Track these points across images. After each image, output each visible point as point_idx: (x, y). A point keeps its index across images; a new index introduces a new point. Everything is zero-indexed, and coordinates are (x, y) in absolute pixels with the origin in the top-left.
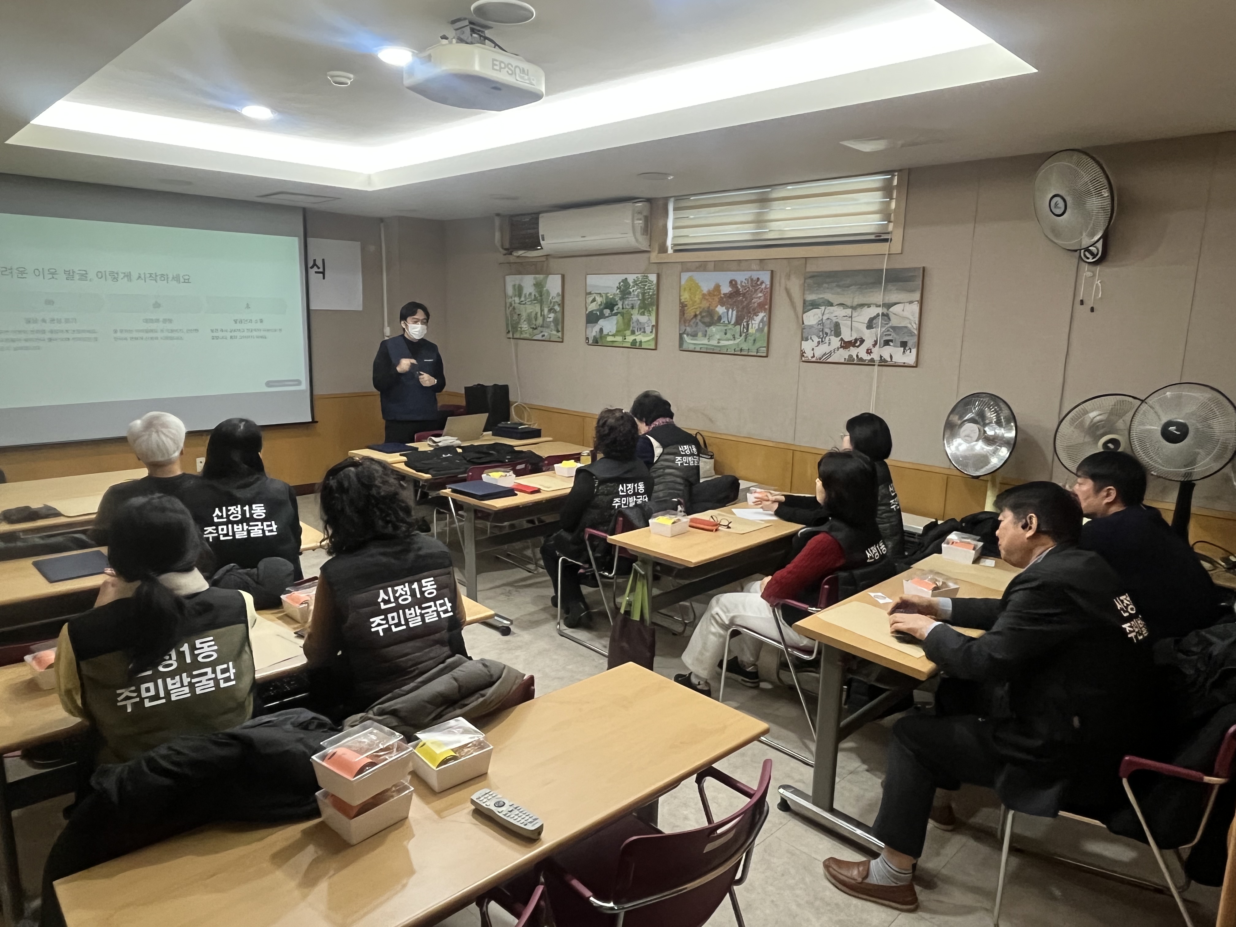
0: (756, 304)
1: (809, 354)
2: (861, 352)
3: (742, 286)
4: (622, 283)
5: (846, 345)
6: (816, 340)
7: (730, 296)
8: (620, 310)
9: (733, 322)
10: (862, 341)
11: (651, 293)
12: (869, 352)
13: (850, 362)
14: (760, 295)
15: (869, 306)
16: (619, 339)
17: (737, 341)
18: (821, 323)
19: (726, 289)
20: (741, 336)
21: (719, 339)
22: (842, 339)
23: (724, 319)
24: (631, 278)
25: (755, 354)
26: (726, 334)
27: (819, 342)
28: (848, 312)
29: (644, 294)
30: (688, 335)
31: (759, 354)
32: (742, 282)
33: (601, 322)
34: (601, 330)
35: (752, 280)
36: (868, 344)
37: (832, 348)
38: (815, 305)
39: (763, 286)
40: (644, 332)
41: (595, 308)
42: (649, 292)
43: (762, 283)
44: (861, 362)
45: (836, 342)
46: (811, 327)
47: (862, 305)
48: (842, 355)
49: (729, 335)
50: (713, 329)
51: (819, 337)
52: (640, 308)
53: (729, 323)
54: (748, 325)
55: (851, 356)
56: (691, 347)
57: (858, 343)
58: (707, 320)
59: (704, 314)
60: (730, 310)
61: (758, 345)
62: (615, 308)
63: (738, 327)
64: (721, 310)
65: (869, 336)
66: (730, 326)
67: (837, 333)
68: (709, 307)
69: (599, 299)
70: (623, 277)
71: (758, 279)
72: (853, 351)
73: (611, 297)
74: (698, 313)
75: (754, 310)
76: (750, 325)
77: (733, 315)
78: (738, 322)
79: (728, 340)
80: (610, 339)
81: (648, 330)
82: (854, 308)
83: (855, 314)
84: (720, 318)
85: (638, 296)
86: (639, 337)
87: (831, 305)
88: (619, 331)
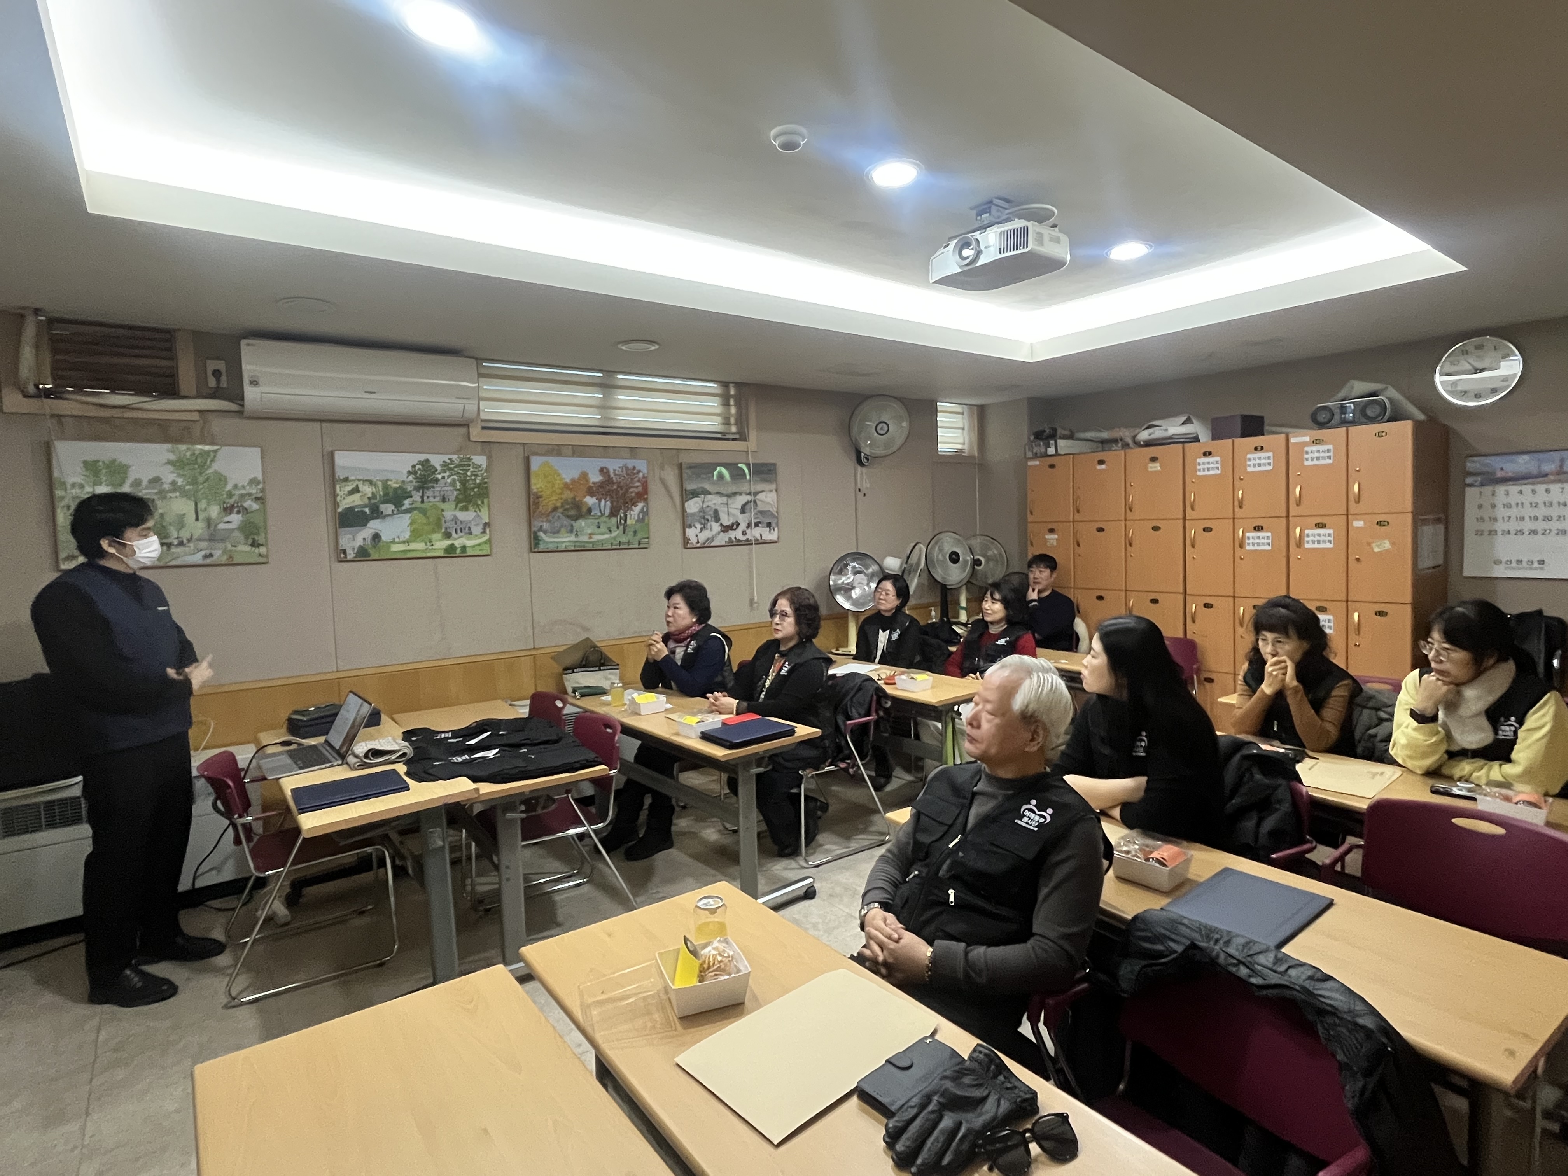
0: (633, 495)
1: (693, 540)
2: (738, 534)
3: (615, 475)
4: (417, 467)
5: (726, 529)
6: (699, 526)
7: (601, 485)
8: (418, 505)
9: (607, 514)
10: (738, 525)
11: (478, 481)
12: (744, 533)
13: (731, 544)
14: (638, 484)
15: (741, 494)
16: (418, 546)
17: (614, 534)
18: (702, 510)
19: (595, 478)
20: (618, 528)
21: (590, 534)
22: (721, 525)
23: (595, 512)
24: (437, 461)
25: (637, 546)
26: (599, 527)
27: (701, 529)
28: (725, 499)
29: (464, 483)
30: (545, 532)
31: (641, 546)
32: (615, 470)
33: (375, 525)
34: (376, 537)
35: (627, 468)
36: (743, 526)
37: (714, 533)
38: (695, 494)
39: (641, 475)
40: (471, 533)
41: (356, 503)
42: (475, 480)
43: (639, 471)
44: (738, 543)
45: (716, 527)
46: (693, 514)
47: (735, 494)
48: (723, 539)
49: (603, 528)
50: (582, 523)
51: (701, 524)
52: (458, 501)
53: (602, 515)
54: (626, 516)
55: (730, 538)
56: (551, 547)
57: (735, 527)
58: (572, 513)
59: (568, 507)
60: (603, 502)
61: (639, 536)
62: (407, 502)
63: (614, 520)
64: (590, 501)
65: (743, 520)
66: (604, 519)
67: (717, 519)
68: (574, 498)
69: (368, 490)
70: (422, 457)
71: (634, 468)
72: (732, 534)
73: (397, 486)
74: (559, 504)
75: (631, 500)
76: (628, 517)
77: (606, 505)
78: (613, 513)
79: (603, 534)
80: (395, 548)
81: (477, 530)
82: (728, 496)
83: (730, 502)
84: (590, 510)
85: (453, 483)
86: (459, 542)
87: (710, 494)
88: (416, 535)
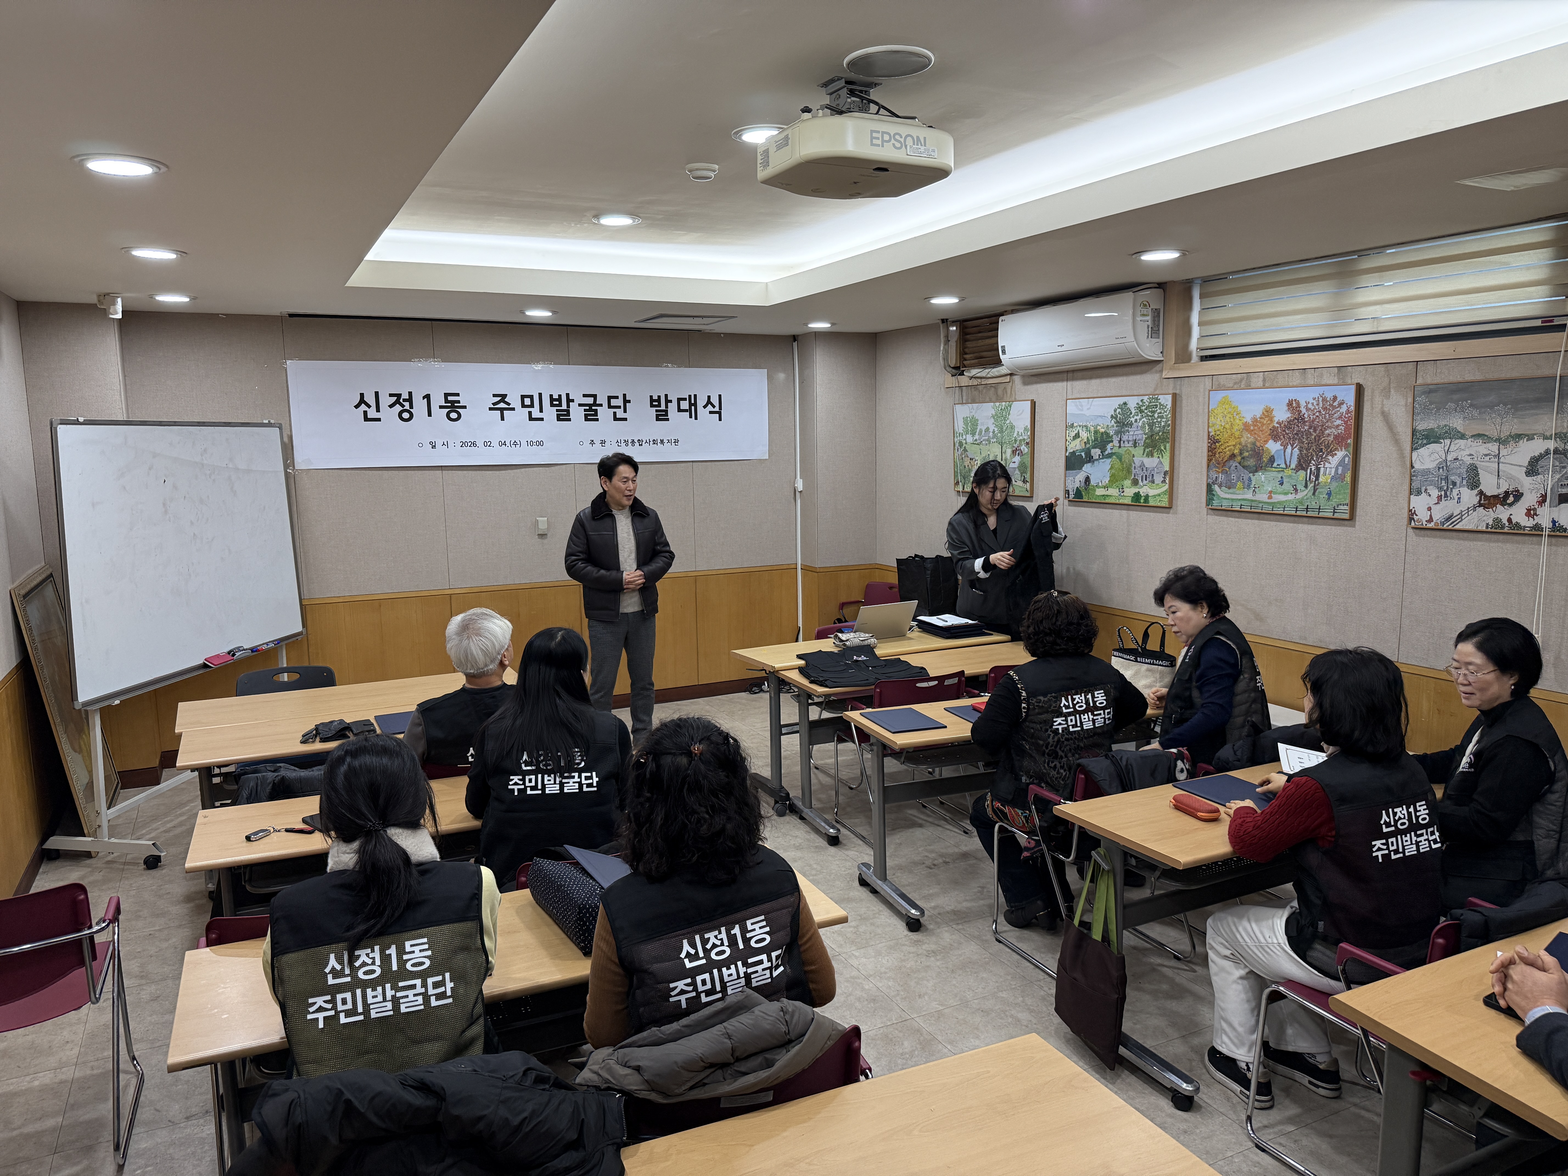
0: (1331, 438)
1: (1422, 516)
2: (1518, 514)
3: (1308, 409)
4: (1119, 410)
5: (1488, 502)
6: (1435, 493)
7: (1289, 424)
8: (1116, 450)
9: (1293, 466)
10: (1518, 496)
11: (1163, 424)
12: (1531, 513)
13: (1496, 530)
14: (1339, 422)
15: (1530, 438)
16: (1113, 492)
17: (1300, 495)
18: (1443, 465)
19: (1282, 415)
20: (1306, 486)
21: (1271, 492)
22: (1481, 493)
23: (1279, 462)
24: (1133, 402)
25: (1330, 515)
26: (1282, 484)
27: (1440, 498)
28: (1493, 447)
29: (1151, 426)
30: (1220, 486)
31: (1337, 516)
32: (1308, 403)
33: (1087, 468)
34: (1087, 479)
35: (1324, 400)
36: (1530, 499)
37: (1463, 507)
38: (1431, 437)
39: (1344, 409)
40: (1153, 482)
41: (1077, 448)
42: (1160, 422)
43: (1341, 404)
44: (1515, 530)
45: (1469, 497)
46: (1426, 472)
47: (1518, 437)
48: (1482, 518)
49: (1287, 486)
50: (1260, 476)
51: (1440, 489)
52: (1146, 446)
53: (1287, 467)
54: (1318, 469)
55: (1497, 521)
56: (1226, 505)
57: (1511, 499)
58: (1251, 462)
59: (1246, 454)
60: (1289, 447)
61: (1334, 501)
62: (1109, 446)
63: (1302, 474)
64: (1273, 447)
65: (1531, 489)
66: (1289, 472)
67: (1474, 483)
68: (1254, 444)
69: (1084, 435)
70: (1121, 400)
71: (1335, 398)
72: (1502, 513)
73: (1103, 430)
74: (1236, 451)
75: (1327, 447)
76: (1322, 470)
77: (1293, 453)
78: (1302, 465)
79: (1286, 494)
80: (1100, 492)
81: (1158, 479)
82: (1502, 442)
83: (1503, 452)
84: (1272, 460)
85: (1143, 427)
86: (1145, 490)
87: (1463, 437)
88: (1114, 480)
